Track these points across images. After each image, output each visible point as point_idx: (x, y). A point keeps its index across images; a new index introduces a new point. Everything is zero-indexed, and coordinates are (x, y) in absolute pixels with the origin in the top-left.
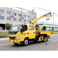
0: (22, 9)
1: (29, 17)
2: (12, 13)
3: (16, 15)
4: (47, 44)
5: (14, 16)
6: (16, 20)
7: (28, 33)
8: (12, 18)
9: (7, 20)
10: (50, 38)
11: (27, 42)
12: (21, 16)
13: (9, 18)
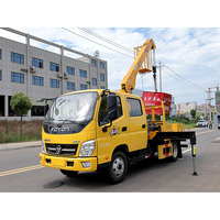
0: (61, 47)
1: (83, 73)
3: (41, 66)
4: (195, 174)
5: (37, 69)
6: (41, 84)
7: (124, 129)
13: (17, 77)
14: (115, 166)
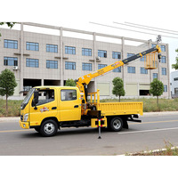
2: (96, 51)
3: (105, 56)
4: (100, 138)
5: (101, 59)
7: (54, 108)
8: (95, 65)
9: (84, 69)
10: (140, 121)
11: (50, 128)
12: (119, 57)
13: (87, 66)
14: (46, 128)
